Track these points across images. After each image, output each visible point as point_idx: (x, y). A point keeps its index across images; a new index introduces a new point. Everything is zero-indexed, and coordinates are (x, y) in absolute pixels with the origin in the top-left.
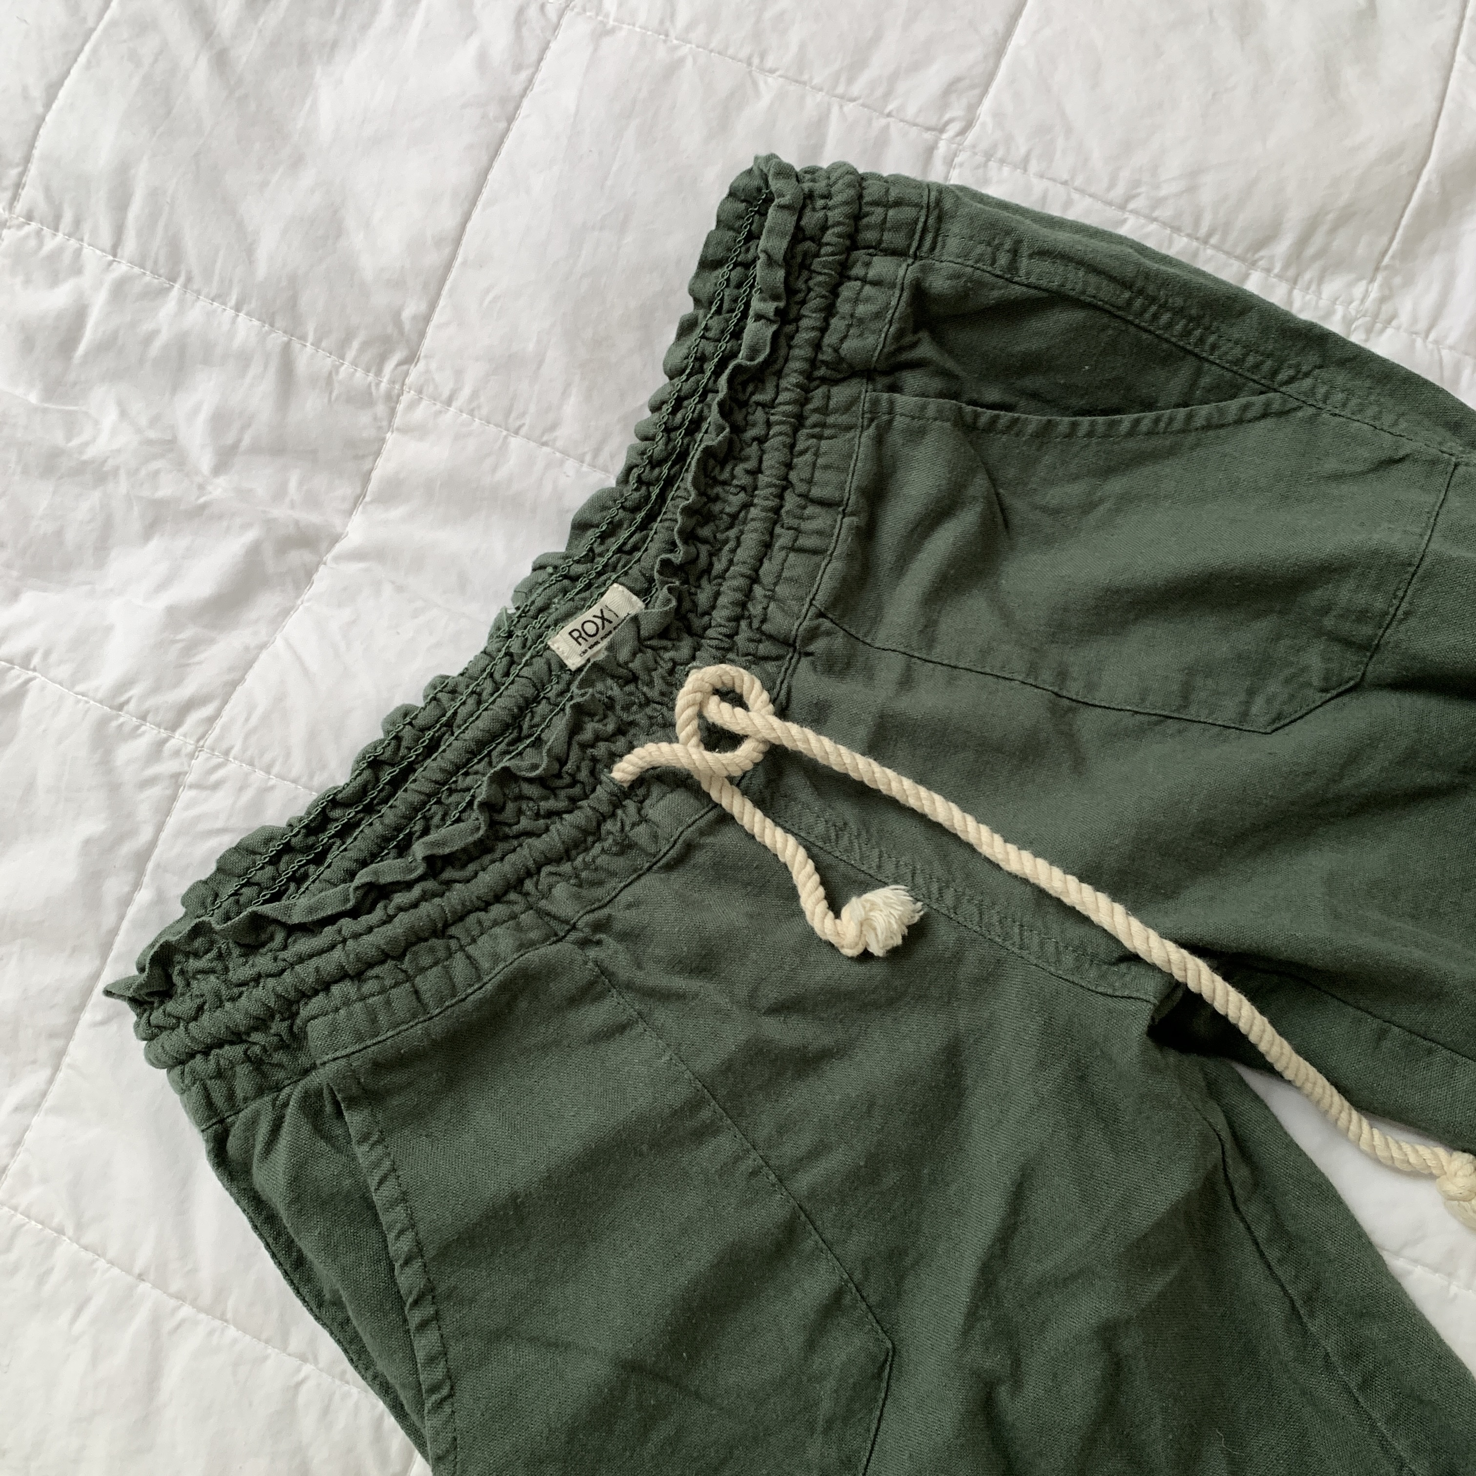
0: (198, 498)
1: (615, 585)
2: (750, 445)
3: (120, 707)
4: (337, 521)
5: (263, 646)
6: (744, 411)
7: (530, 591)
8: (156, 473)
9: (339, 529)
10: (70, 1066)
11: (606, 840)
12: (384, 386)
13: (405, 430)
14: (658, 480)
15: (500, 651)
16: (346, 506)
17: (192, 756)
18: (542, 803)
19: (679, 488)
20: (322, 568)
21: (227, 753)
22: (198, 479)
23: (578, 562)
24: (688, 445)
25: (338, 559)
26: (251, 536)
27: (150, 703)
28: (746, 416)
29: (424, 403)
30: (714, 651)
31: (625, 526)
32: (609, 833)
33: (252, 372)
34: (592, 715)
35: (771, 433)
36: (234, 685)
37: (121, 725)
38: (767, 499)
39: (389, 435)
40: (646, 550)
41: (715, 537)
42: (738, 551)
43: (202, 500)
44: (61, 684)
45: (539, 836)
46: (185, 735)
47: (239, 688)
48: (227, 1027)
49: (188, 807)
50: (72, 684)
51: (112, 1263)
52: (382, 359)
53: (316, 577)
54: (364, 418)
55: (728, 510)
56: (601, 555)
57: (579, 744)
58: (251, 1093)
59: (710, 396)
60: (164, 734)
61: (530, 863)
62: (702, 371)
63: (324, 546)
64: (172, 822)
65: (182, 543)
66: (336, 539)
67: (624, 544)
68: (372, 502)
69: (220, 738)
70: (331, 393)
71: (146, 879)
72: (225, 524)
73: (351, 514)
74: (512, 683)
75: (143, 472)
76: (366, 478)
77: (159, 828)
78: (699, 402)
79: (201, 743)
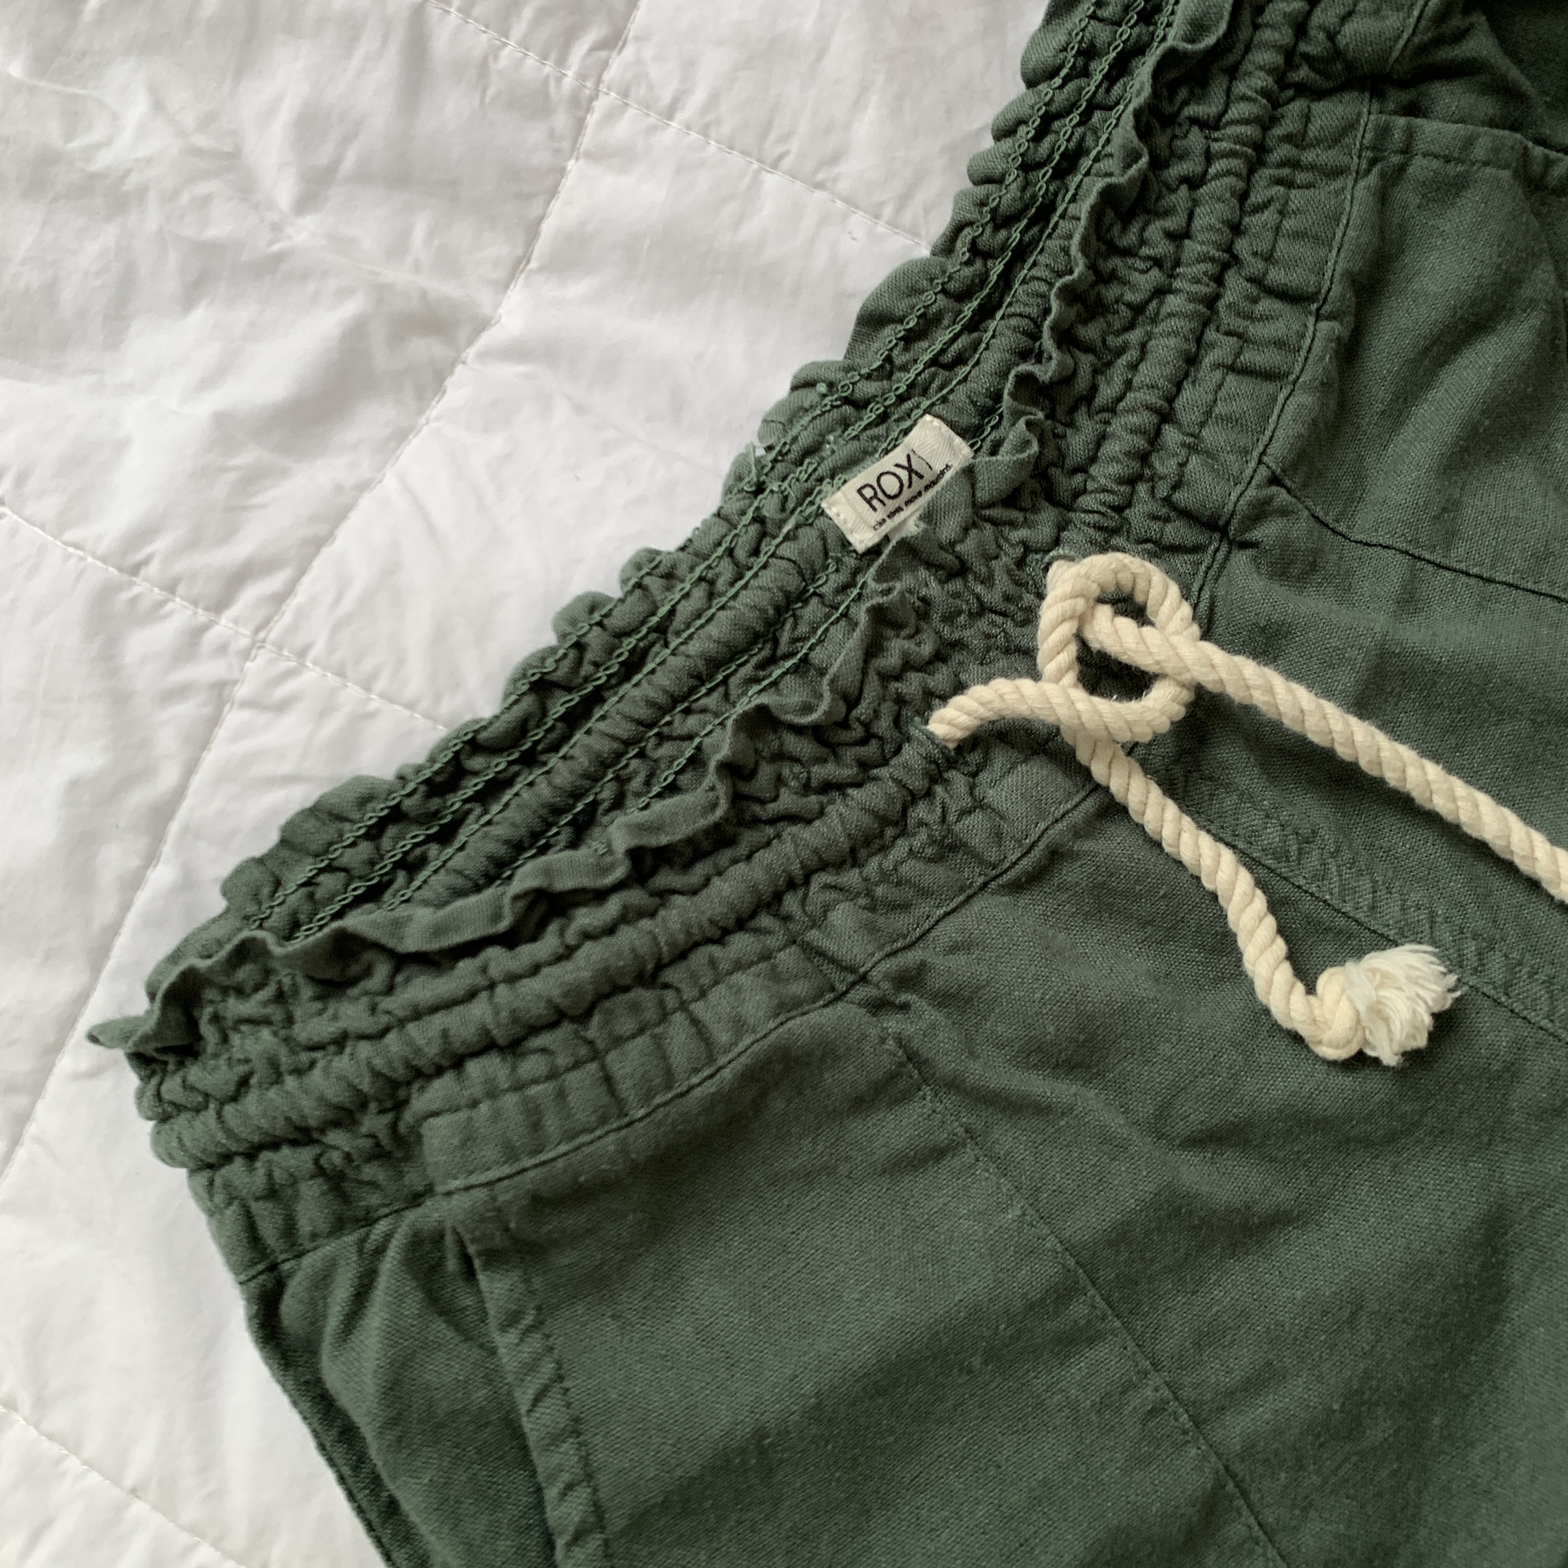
0: (271, 243)
1: (928, 417)
2: (1173, 191)
3: (135, 570)
4: (484, 298)
5: (364, 487)
6: (1169, 131)
7: (791, 421)
8: (205, 201)
9: (487, 310)
10: (38, 1140)
11: (914, 835)
12: (569, 82)
13: (597, 156)
14: (1003, 248)
15: (743, 513)
16: (501, 273)
17: (246, 655)
18: (815, 769)
19: (1034, 264)
20: (459, 369)
21: (302, 653)
22: (272, 216)
23: (868, 377)
24: (1056, 194)
25: (485, 356)
26: (351, 308)
27: (181, 566)
28: (1172, 140)
29: (631, 112)
30: (1091, 531)
31: (946, 322)
32: (921, 823)
33: (361, 51)
34: (898, 626)
35: (1212, 171)
36: (317, 544)
37: (134, 600)
38: (1197, 281)
39: (571, 164)
40: (978, 363)
41: (1104, 342)
42: (1142, 367)
43: (277, 247)
44: (42, 527)
45: (809, 822)
46: (236, 621)
47: (326, 552)
48: (288, 1119)
49: (239, 735)
50: (60, 526)
51: (90, 1464)
52: (569, 38)
53: (449, 382)
54: (535, 134)
55: (1130, 297)
56: (904, 368)
57: (879, 674)
58: (323, 1226)
59: (1097, 116)
60: (202, 617)
61: (796, 868)
62: (1085, 73)
63: (463, 334)
64: (211, 759)
65: (244, 314)
66: (482, 325)
67: (943, 351)
68: (539, 270)
69: (293, 629)
70: (484, 90)
71: (167, 849)
72: (311, 287)
73: (506, 287)
74: (765, 566)
75: (185, 199)
76: (533, 231)
77: (190, 769)
78: (1078, 124)
79: (262, 635)
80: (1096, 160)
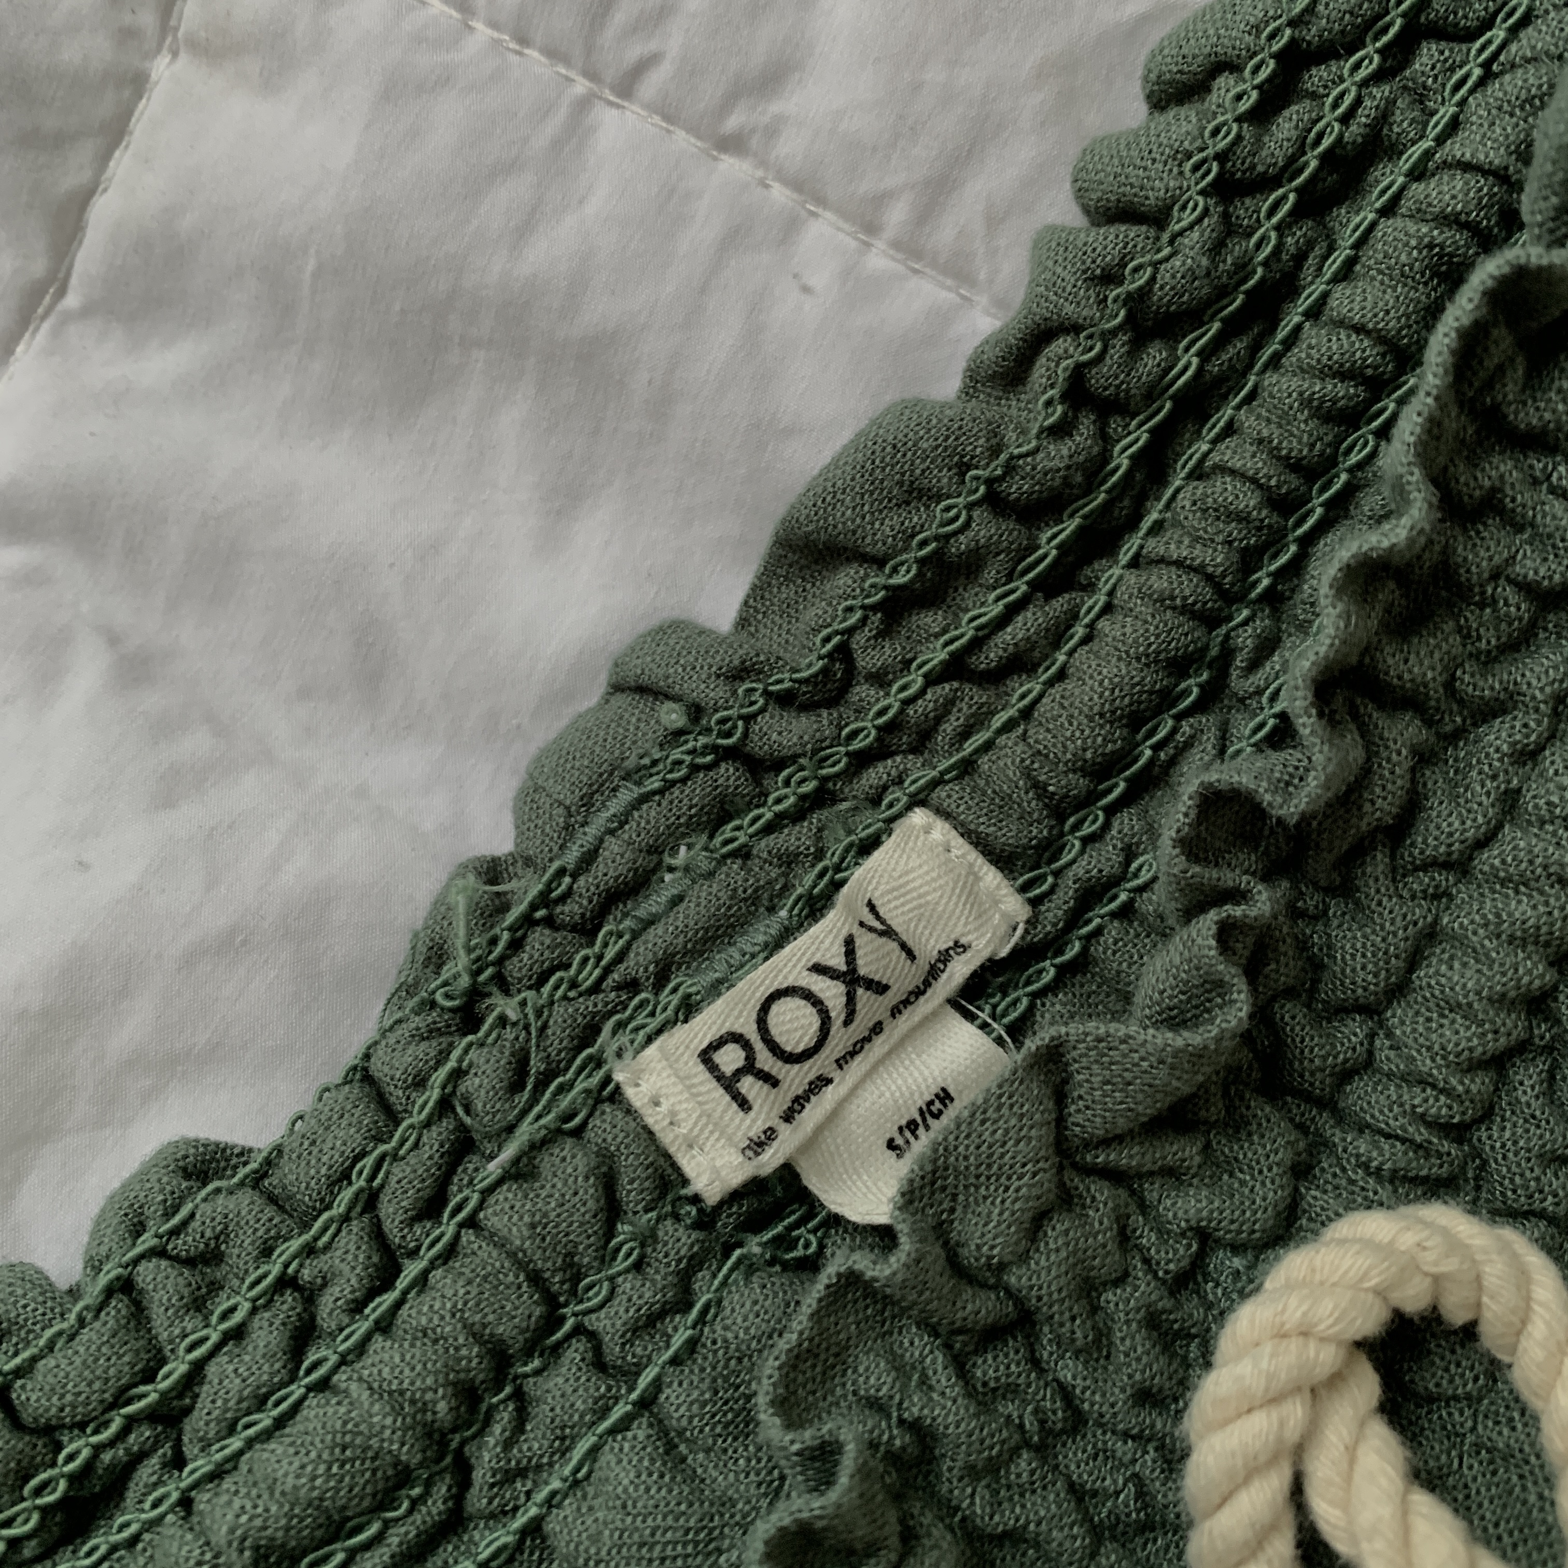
14: (1153, 393)
19: (1230, 430)
23: (785, 700)
24: (1300, 258)
31: (990, 575)
40: (1062, 675)
56: (880, 679)
67: (977, 644)
68: (86, 312)
78: (1378, 77)
80: (1418, 174)
